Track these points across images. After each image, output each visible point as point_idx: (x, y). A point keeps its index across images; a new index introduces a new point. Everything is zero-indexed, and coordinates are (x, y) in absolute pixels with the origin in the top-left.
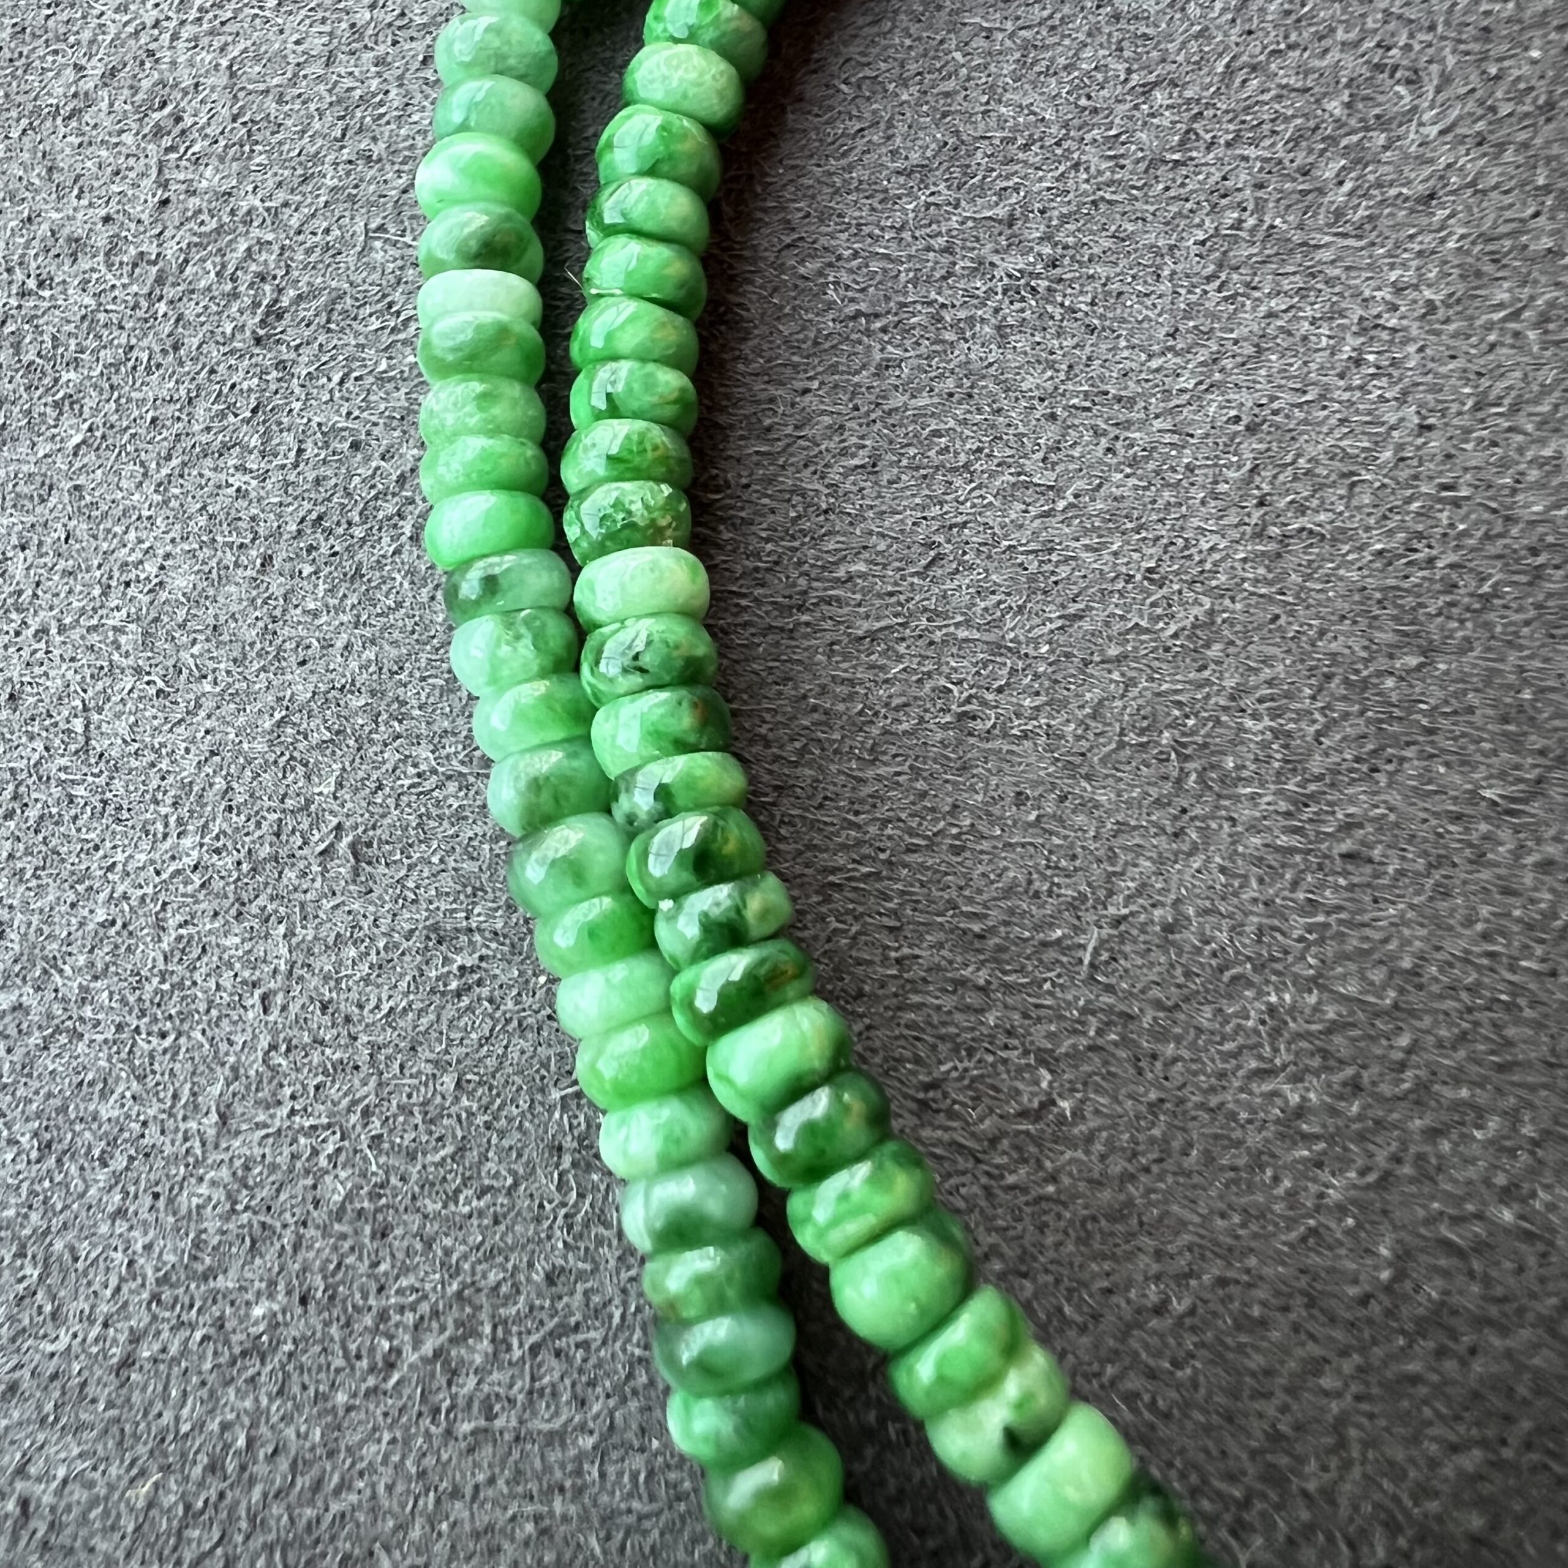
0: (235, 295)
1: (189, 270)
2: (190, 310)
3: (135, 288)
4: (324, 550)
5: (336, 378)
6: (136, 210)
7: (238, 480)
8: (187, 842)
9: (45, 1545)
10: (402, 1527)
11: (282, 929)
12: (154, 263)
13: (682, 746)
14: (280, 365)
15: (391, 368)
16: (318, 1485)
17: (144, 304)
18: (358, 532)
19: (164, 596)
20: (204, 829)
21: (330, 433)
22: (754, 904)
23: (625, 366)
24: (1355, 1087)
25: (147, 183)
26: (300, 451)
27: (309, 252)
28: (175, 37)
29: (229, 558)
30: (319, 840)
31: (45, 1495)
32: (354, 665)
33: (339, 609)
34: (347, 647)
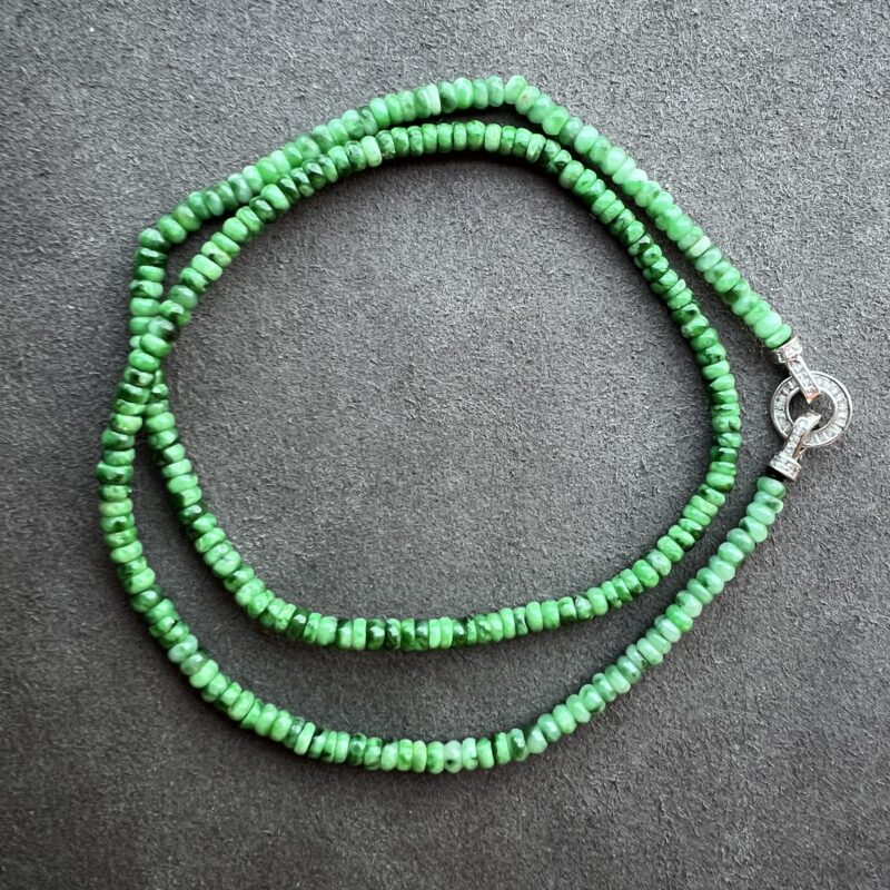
0: (432, 36)
1: (437, 22)
4: (373, 73)
5: (416, 67)
8: (295, 55)
9: (123, 57)
10: (154, 141)
11: (279, 83)
12: (438, 13)
13: (336, 166)
16: (157, 119)
19: (354, 34)
22: (305, 187)
23: (421, 137)
24: (300, 324)
25: (458, 6)
30: (302, 87)
31: (135, 54)
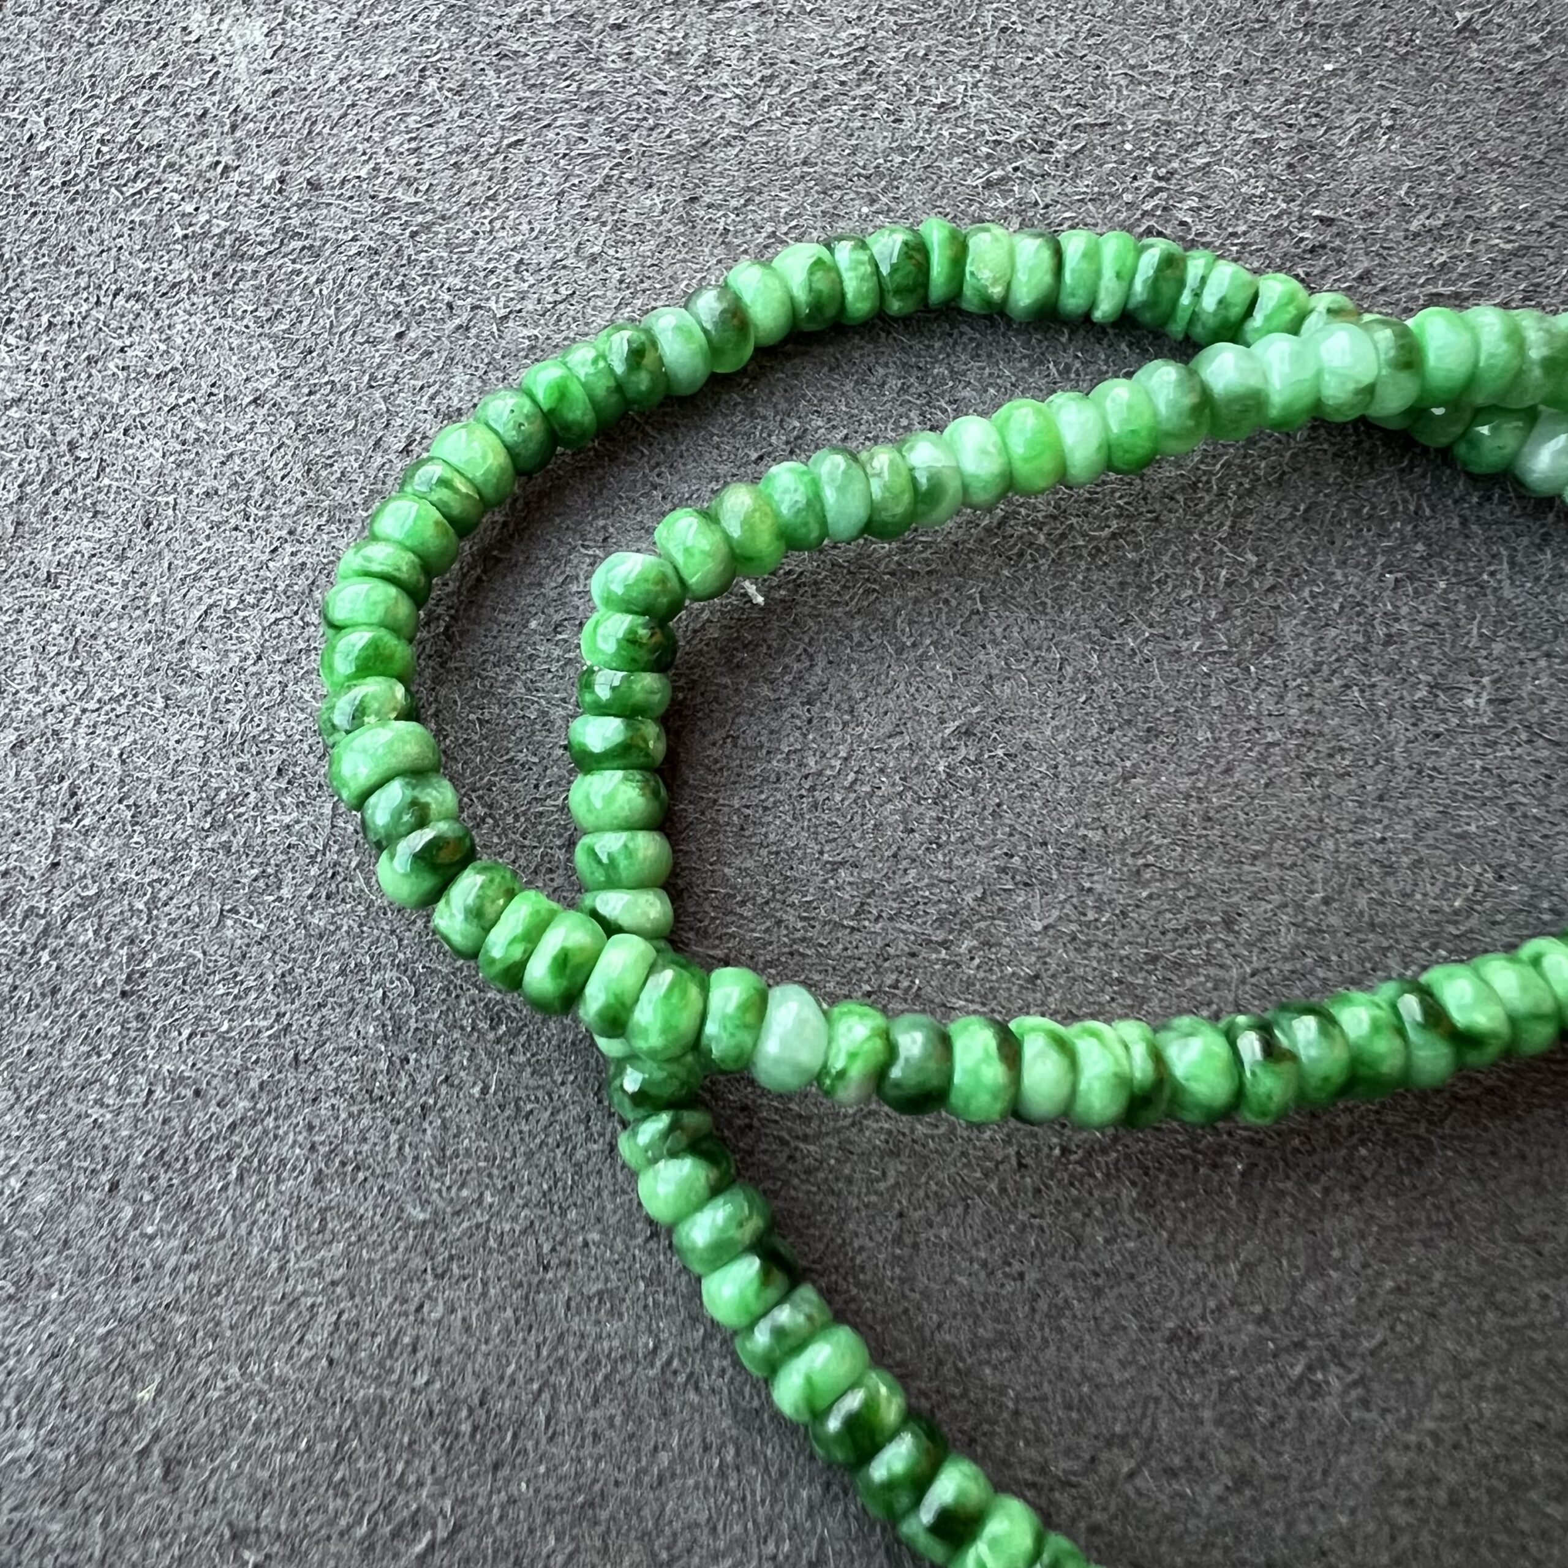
0: (107, 952)
1: (70, 926)
2: (70, 960)
3: (24, 937)
4: (163, 1181)
5: (186, 1033)
6: (31, 870)
7: (95, 1113)
8: (26, 1434)
11: (99, 1519)
12: (43, 917)
14: (140, 1017)
15: (230, 1029)
17: (30, 950)
18: (193, 1168)
19: (24, 1209)
20: (40, 1424)
21: (178, 1081)
26: (151, 1092)
27: (172, 922)
28: (77, 721)
29: (82, 1181)
30: (138, 1444)
32: (180, 1286)
33: (171, 1234)
34: (176, 1269)
